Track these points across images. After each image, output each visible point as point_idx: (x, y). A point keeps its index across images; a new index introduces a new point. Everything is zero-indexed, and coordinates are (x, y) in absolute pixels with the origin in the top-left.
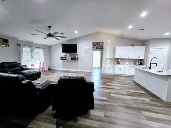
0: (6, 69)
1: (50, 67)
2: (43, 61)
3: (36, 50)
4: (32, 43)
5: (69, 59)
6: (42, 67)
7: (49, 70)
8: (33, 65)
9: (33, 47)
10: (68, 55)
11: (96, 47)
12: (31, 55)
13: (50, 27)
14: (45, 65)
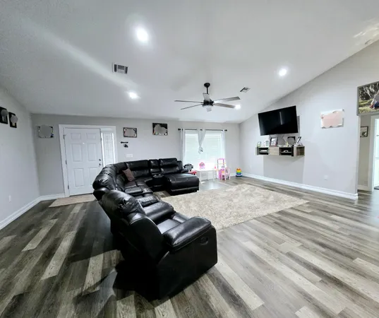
0: (162, 170)
1: (239, 171)
2: (224, 158)
3: (208, 136)
4: (202, 123)
5: (274, 151)
6: (220, 168)
7: (239, 177)
8: (202, 165)
9: (204, 130)
10: (272, 140)
11: (373, 101)
12: (200, 145)
13: (207, 85)
14: (227, 165)
